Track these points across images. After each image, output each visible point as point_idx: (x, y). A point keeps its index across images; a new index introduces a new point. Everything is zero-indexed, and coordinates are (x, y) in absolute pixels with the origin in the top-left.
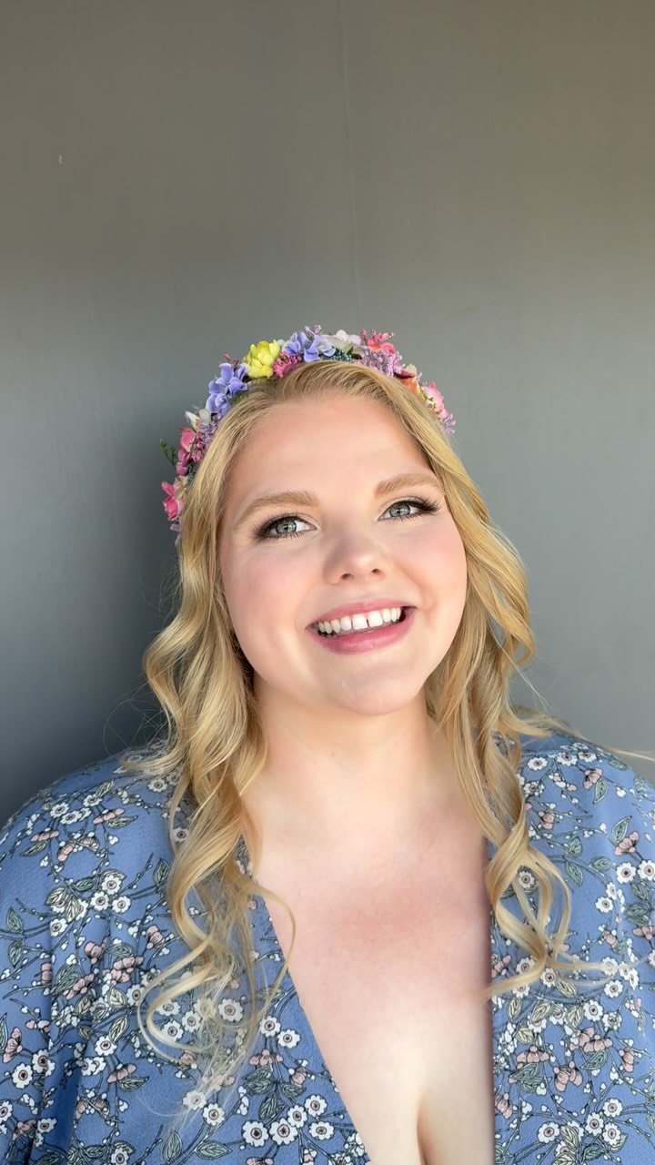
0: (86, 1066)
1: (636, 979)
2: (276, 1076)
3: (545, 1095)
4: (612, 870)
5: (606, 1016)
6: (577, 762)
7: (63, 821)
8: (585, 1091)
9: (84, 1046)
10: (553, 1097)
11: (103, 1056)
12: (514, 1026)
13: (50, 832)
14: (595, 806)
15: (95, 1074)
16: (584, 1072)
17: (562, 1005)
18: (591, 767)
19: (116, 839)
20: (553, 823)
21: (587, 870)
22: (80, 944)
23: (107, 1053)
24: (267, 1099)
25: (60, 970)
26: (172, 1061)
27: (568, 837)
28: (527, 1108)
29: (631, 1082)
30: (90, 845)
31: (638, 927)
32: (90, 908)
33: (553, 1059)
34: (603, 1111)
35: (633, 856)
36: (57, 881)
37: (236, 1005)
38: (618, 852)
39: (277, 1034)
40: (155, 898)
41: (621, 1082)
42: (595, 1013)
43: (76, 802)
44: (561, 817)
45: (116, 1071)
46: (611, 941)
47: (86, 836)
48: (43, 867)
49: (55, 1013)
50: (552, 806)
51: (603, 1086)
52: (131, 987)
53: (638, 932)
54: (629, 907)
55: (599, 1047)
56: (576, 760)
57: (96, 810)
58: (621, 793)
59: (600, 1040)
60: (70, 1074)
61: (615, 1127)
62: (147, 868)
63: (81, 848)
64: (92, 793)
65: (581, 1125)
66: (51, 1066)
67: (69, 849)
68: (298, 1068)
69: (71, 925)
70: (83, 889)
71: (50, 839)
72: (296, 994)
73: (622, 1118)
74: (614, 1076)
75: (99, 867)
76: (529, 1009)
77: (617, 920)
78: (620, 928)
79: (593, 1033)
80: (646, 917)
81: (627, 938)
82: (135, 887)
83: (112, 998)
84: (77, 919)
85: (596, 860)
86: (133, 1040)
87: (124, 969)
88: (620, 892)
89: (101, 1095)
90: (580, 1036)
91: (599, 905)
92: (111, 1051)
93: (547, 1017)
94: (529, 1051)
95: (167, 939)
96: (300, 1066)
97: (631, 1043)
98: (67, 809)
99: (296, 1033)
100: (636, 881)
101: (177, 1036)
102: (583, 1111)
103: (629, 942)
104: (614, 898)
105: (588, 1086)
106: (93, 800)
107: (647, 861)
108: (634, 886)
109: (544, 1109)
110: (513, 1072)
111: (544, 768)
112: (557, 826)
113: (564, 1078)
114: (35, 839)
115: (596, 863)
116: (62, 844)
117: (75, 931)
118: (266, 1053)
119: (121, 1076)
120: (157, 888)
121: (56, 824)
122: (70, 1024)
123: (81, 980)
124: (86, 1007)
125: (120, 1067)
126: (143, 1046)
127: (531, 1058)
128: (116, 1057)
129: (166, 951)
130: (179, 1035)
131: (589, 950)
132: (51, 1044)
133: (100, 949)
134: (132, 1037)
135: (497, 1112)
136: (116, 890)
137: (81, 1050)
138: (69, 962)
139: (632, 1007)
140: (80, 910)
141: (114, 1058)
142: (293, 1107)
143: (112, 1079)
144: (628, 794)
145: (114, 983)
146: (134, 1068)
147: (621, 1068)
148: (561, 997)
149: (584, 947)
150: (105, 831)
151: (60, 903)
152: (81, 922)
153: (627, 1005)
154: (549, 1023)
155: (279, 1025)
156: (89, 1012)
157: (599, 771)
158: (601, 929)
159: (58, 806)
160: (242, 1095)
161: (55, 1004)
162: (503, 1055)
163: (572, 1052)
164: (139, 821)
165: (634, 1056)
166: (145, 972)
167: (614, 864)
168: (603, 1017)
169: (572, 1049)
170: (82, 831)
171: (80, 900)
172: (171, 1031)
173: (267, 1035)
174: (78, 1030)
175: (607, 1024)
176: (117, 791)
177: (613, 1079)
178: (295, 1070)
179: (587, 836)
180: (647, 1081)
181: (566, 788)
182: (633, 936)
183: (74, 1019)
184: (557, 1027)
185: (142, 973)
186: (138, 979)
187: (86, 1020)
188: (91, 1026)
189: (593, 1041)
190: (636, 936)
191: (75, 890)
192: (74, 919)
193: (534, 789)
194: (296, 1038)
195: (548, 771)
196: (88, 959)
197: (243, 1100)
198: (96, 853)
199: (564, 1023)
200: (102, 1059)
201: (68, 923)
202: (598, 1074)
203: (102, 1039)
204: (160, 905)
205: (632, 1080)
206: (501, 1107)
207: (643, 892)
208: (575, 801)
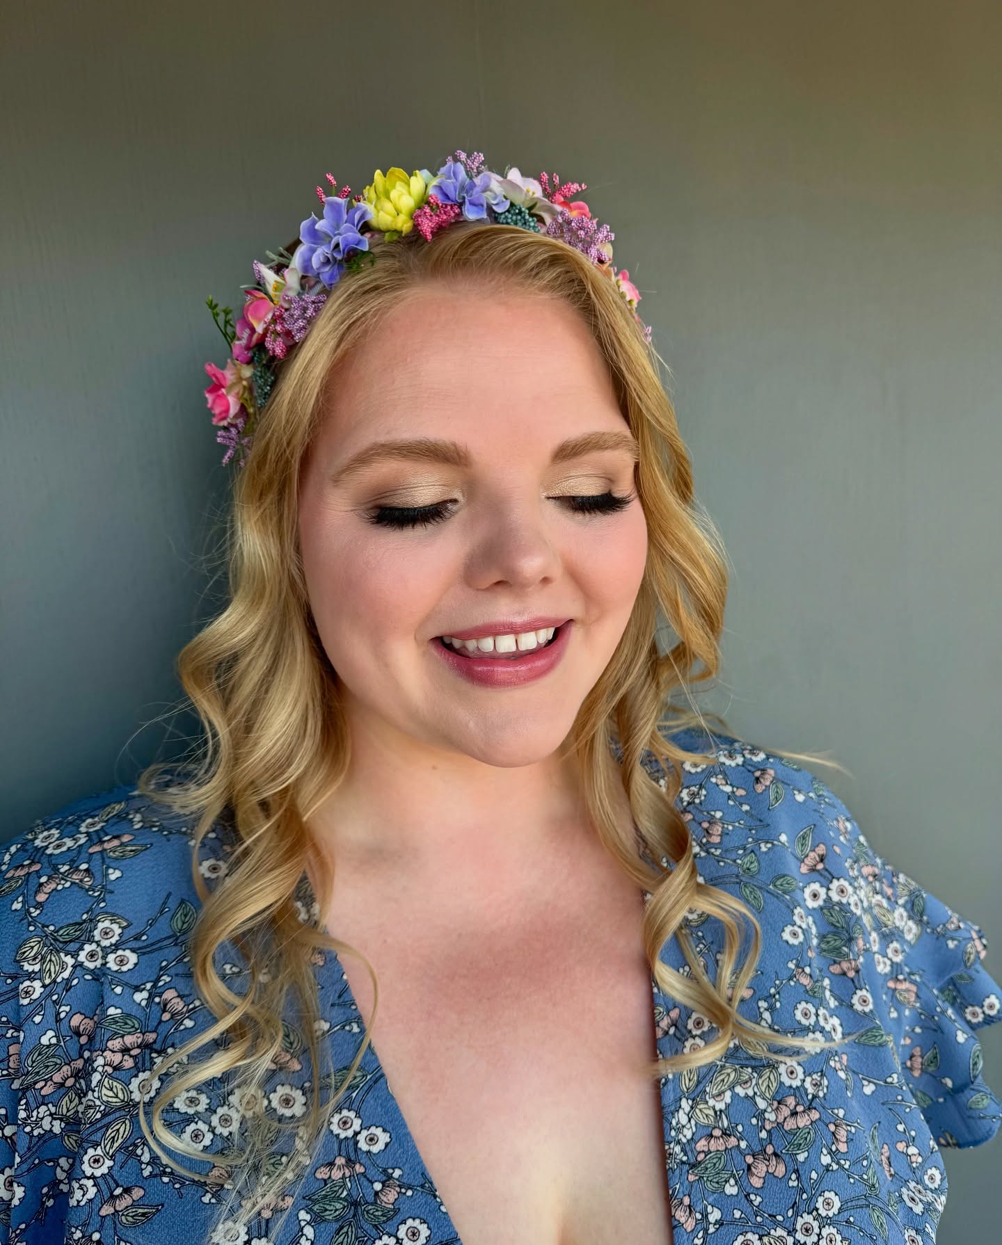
0: (71, 1192)
1: (839, 1029)
2: (354, 1193)
3: (737, 1195)
4: (798, 891)
5: (808, 1079)
6: (744, 762)
7: (49, 852)
8: (791, 1184)
9: (71, 1161)
10: (747, 1196)
11: (93, 1177)
12: (690, 1102)
13: (30, 865)
14: (771, 812)
15: (82, 1203)
16: (787, 1158)
17: (750, 1070)
18: (762, 767)
19: (118, 874)
20: (721, 835)
21: (768, 892)
22: (63, 1015)
23: (98, 1173)
24: (342, 1228)
25: (31, 1052)
26: (196, 1179)
27: (741, 852)
28: (715, 1215)
29: (846, 1166)
30: (81, 881)
31: (835, 962)
32: (78, 966)
33: (743, 1144)
34: (817, 1209)
35: (821, 875)
36: (32, 928)
37: (298, 1095)
38: (804, 869)
39: (356, 1134)
40: (173, 952)
41: (835, 1167)
42: (794, 1076)
43: (71, 828)
44: (730, 828)
45: (113, 1198)
46: (805, 981)
47: (77, 869)
48: (16, 910)
49: (22, 1114)
50: (719, 815)
51: (814, 1175)
52: (136, 1076)
53: (835, 969)
54: (822, 937)
55: (803, 1121)
56: (742, 759)
57: (94, 837)
58: (800, 798)
59: (804, 1112)
60: (50, 1203)
61: (834, 1231)
62: (161, 912)
63: (68, 884)
64: (93, 817)
65: (789, 1233)
66: (19, 1192)
67: (53, 886)
68: (387, 1180)
69: (48, 989)
70: (67, 938)
71: (29, 874)
72: (382, 1076)
73: (840, 1218)
74: (826, 1160)
75: (91, 909)
76: (707, 1078)
77: (810, 954)
78: (814, 965)
79: (794, 1103)
80: (845, 949)
81: (823, 978)
82: (144, 938)
83: (104, 1091)
84: (59, 980)
85: (778, 879)
86: (139, 1152)
87: (125, 1051)
88: (810, 919)
89: (91, 1236)
90: (777, 1108)
91: (786, 936)
92: (104, 1170)
93: (732, 1088)
94: (711, 1136)
95: (191, 1006)
96: (390, 1177)
97: (841, 1113)
98: (57, 836)
99: (384, 1131)
100: (827, 905)
101: (203, 1144)
102: (790, 1213)
103: (826, 982)
104: (804, 926)
105: (794, 1176)
106: (93, 824)
107: (838, 879)
108: (825, 911)
109: (737, 1214)
110: (693, 1166)
111: (703, 771)
112: (726, 839)
113: (761, 1169)
114: (9, 875)
115: (778, 883)
116: (44, 879)
117: (55, 997)
118: (340, 1161)
119: (121, 1205)
120: (176, 938)
121: (39, 854)
122: (51, 1131)
123: (65, 1068)
124: (73, 1105)
125: (118, 1191)
126: (154, 1160)
127: (715, 1145)
128: (112, 1177)
129: (189, 1023)
130: (207, 1142)
131: (778, 993)
132: (18, 1160)
133: (91, 1023)
134: (136, 1146)
135: (676, 1223)
136: (113, 940)
137: (66, 1167)
138: (45, 1040)
139: (838, 1066)
140: (63, 966)
141: (109, 1179)
142: (380, 1238)
143: (107, 1210)
144: (808, 798)
145: (110, 1070)
146: (142, 1192)
147: (834, 1148)
148: (747, 1059)
149: (773, 991)
150: (103, 863)
151: (34, 959)
152: (63, 985)
153: (832, 1063)
154: (735, 1096)
155: (359, 1121)
156: (77, 1112)
157: (772, 772)
158: (791, 965)
159: (46, 833)
160: (303, 1223)
161: (23, 1102)
162: (679, 1142)
163: (769, 1132)
164: (153, 850)
165: (847, 1131)
166: (159, 1053)
167: (801, 884)
168: (804, 1081)
169: (768, 1127)
170: (73, 861)
171: (62, 955)
172: (196, 1136)
173: (342, 1136)
174: (63, 1139)
175: (811, 1090)
176: (128, 814)
177: (825, 1164)
178: (383, 1183)
179: (764, 849)
180: (865, 1163)
181: (733, 792)
182: (829, 975)
183: (57, 1123)
184: (745, 1101)
185: (154, 1055)
186: (148, 1064)
187: (73, 1123)
188: (78, 1132)
189: (794, 1114)
190: (834, 974)
191: (56, 940)
192: (54, 981)
193: (693, 795)
194: (383, 1138)
195: (710, 773)
196: (76, 1038)
197: (305, 1231)
198: (87, 891)
199: (755, 1093)
200: (91, 1182)
201: (44, 986)
202: (806, 1159)
203: (91, 1152)
204: (181, 960)
205: (848, 1163)
206: (681, 1215)
207: (837, 918)
208: (746, 808)
